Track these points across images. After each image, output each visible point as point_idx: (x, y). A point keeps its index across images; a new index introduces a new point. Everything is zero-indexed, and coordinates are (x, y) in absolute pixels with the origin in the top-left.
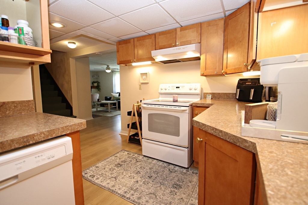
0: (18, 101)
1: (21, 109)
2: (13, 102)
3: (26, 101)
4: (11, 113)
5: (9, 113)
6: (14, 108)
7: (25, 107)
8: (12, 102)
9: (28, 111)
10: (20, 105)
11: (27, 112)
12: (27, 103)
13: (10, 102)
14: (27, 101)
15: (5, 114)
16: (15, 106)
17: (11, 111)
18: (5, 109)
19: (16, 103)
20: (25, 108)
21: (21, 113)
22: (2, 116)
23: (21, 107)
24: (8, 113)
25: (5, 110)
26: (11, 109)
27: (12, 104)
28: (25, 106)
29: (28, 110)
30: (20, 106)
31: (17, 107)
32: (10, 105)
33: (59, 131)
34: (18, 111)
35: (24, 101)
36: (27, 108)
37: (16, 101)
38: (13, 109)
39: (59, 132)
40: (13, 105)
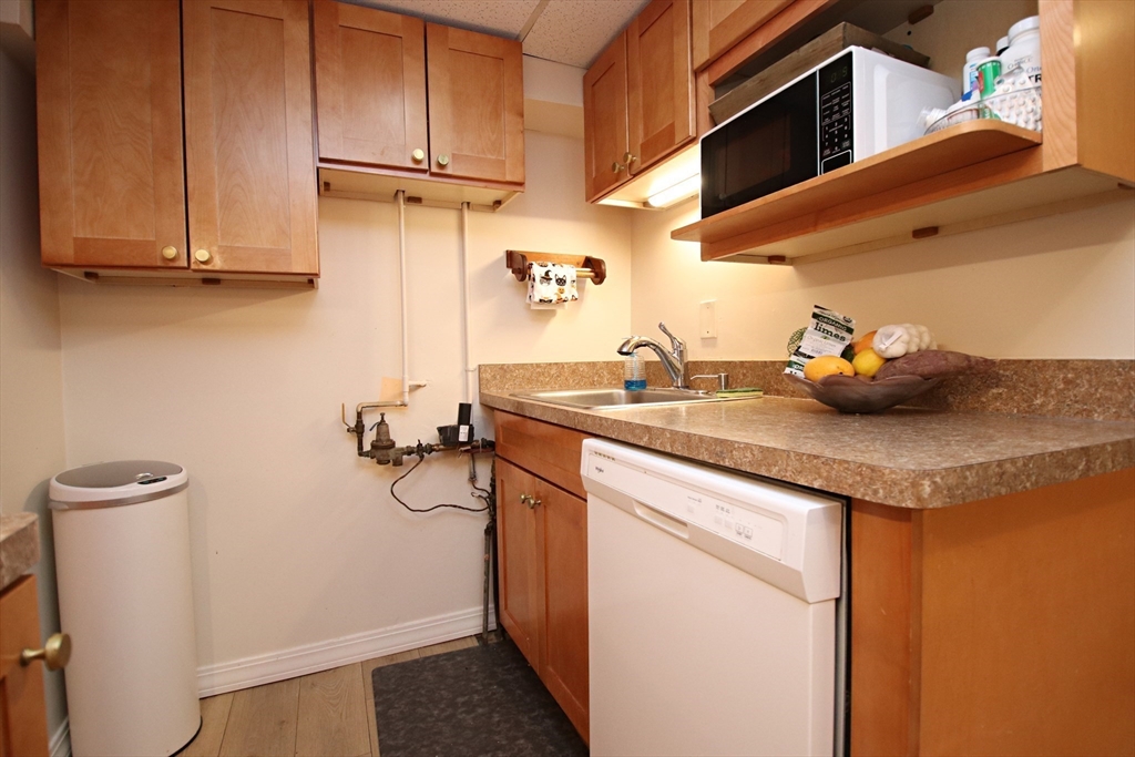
0: (1083, 361)
1: (1092, 395)
2: (1063, 364)
3: (1118, 361)
4: (1050, 407)
5: (1042, 405)
6: (1062, 386)
7: (1112, 390)
8: (1059, 361)
9: (1124, 412)
10: (1088, 377)
11: (1118, 415)
12: (1119, 374)
13: (1052, 361)
14: (1122, 363)
15: (1029, 407)
16: (1067, 382)
17: (1052, 396)
18: (1031, 386)
19: (1073, 369)
20: (1108, 394)
21: (1089, 413)
22: (1018, 411)
23: (1091, 386)
24: (1038, 402)
25: (1032, 389)
26: (1053, 392)
27: (1059, 369)
28: (1110, 385)
29: (1122, 405)
30: (1089, 381)
31: (1078, 385)
32: (1050, 373)
33: (788, 465)
34: (1076, 402)
35: (1108, 364)
36: (1120, 397)
37: (1073, 360)
38: (1059, 392)
39: (789, 468)
40: (1061, 376)
